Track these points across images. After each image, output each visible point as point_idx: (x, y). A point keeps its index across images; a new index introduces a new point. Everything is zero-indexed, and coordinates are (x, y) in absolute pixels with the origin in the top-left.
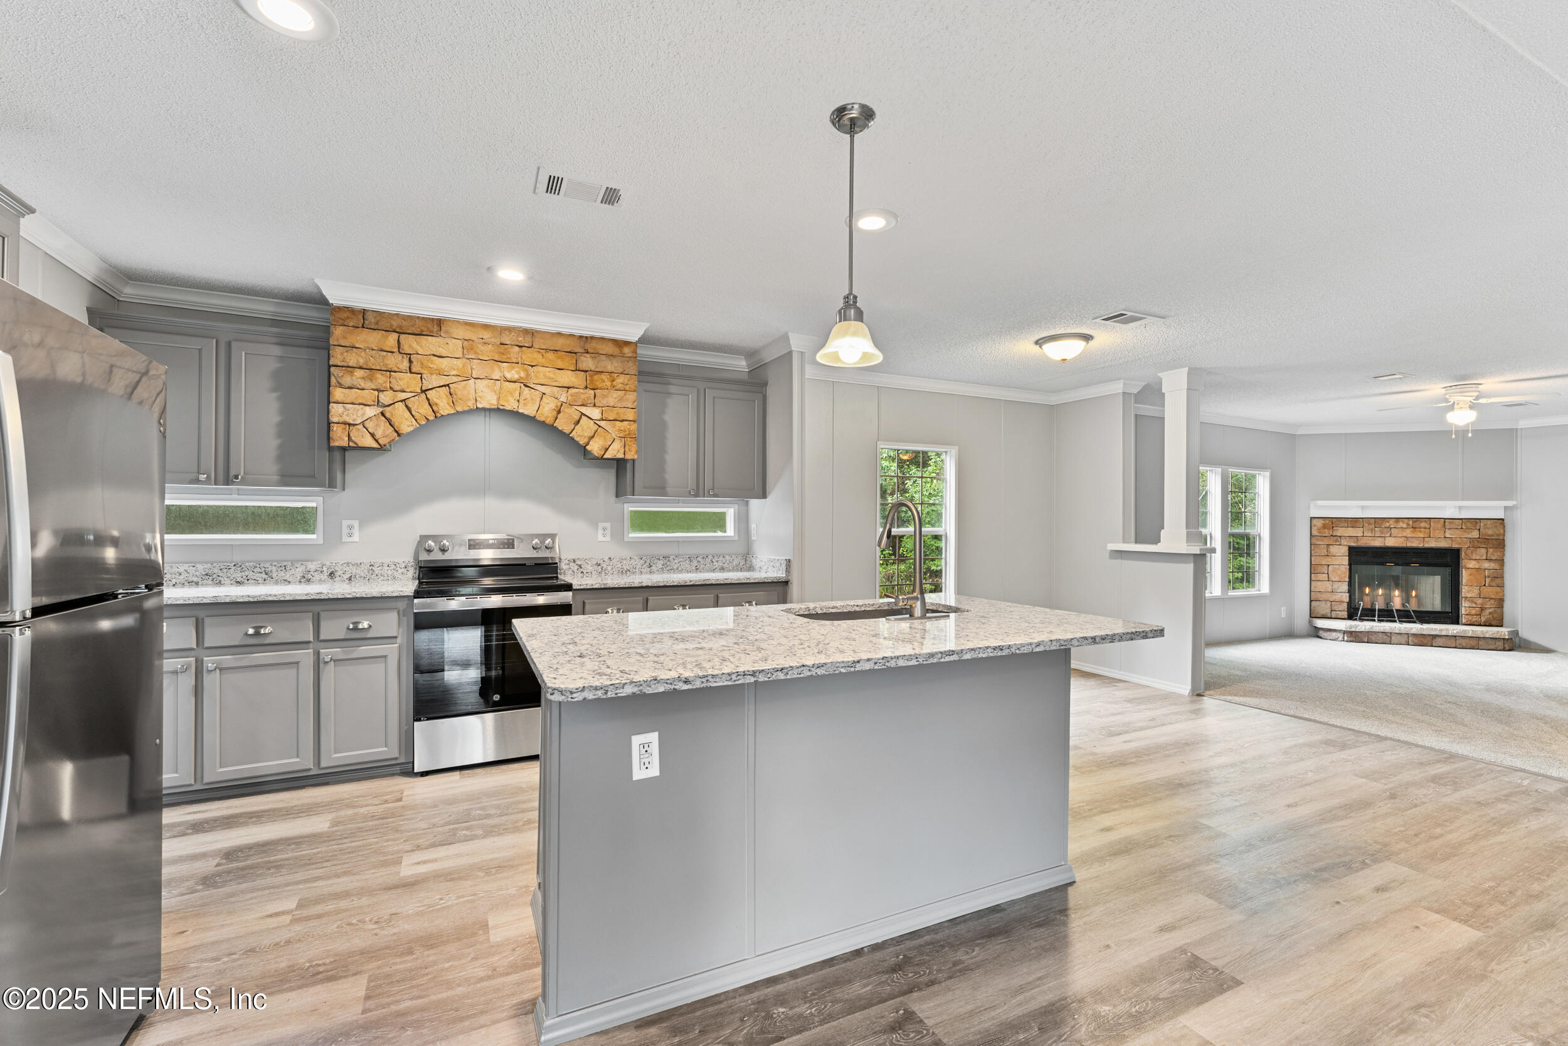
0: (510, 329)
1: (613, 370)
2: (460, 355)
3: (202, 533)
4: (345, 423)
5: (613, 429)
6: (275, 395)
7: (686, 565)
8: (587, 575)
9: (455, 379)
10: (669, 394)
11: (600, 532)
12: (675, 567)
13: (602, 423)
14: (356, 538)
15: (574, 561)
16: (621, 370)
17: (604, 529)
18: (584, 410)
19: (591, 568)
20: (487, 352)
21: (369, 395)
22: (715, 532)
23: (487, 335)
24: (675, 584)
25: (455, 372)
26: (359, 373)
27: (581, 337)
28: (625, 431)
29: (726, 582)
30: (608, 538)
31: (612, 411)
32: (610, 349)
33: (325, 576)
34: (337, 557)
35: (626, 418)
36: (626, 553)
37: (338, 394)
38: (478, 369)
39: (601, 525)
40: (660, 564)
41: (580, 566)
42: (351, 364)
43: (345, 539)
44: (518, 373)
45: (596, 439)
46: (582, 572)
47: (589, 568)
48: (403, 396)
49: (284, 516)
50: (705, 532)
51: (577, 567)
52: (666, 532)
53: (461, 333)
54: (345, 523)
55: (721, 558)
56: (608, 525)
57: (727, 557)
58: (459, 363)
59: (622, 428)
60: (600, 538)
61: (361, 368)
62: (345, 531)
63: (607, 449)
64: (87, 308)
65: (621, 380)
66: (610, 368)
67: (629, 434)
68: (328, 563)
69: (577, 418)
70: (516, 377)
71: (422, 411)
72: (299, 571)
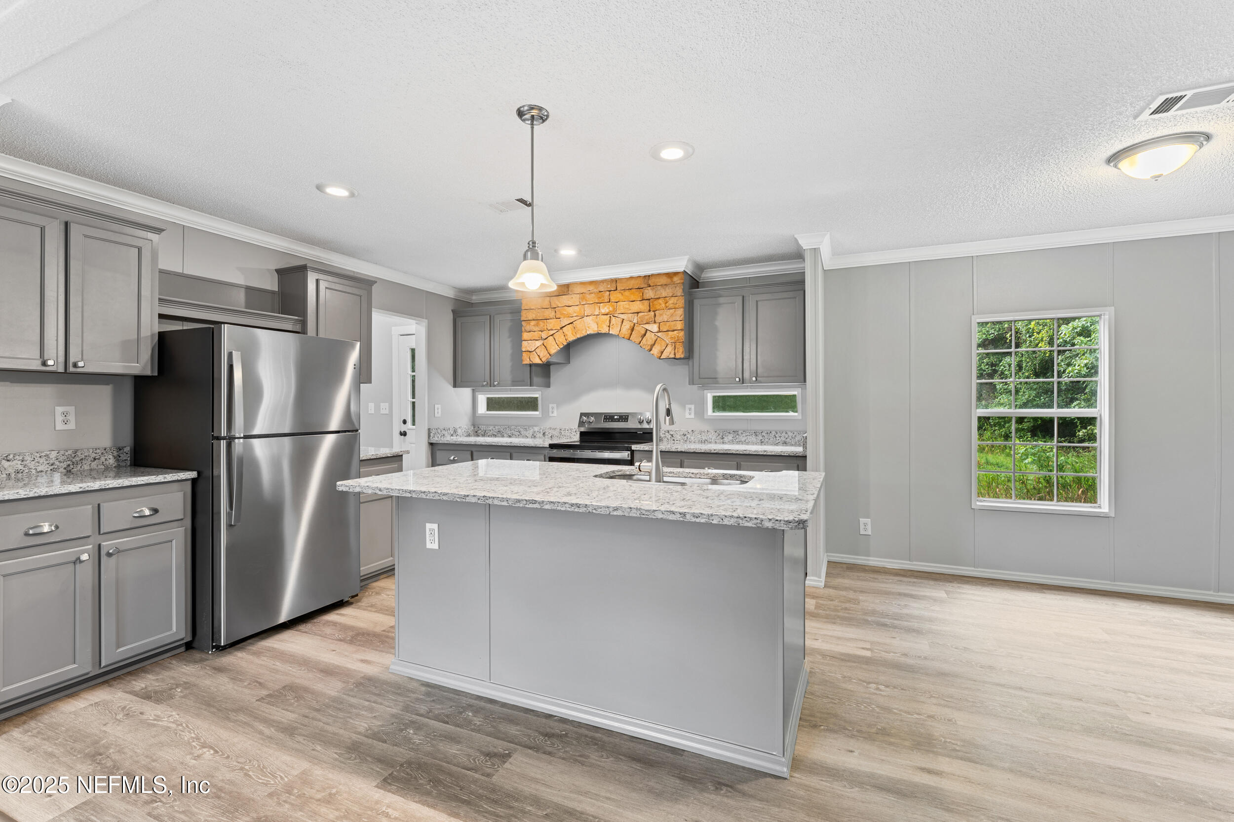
0: (603, 281)
1: (666, 295)
2: (578, 303)
3: (503, 411)
4: (528, 351)
5: (667, 338)
6: (510, 339)
7: (753, 438)
8: (677, 442)
9: (576, 318)
10: (719, 304)
11: (687, 411)
12: (743, 440)
13: (659, 334)
14: (555, 414)
15: (668, 432)
16: (671, 295)
17: (690, 409)
18: (647, 326)
19: (680, 437)
20: (592, 298)
21: (536, 335)
22: (787, 412)
23: (591, 288)
24: (703, 451)
25: (575, 315)
26: (533, 323)
27: (645, 276)
28: (675, 338)
29: (745, 452)
30: (692, 416)
31: (665, 325)
32: (664, 280)
33: (541, 435)
34: (547, 425)
35: (675, 328)
36: (705, 427)
37: (525, 336)
38: (588, 310)
39: (688, 406)
40: (730, 437)
41: (672, 435)
42: (529, 319)
43: (551, 414)
44: (608, 308)
45: (656, 346)
46: (674, 440)
47: (679, 437)
48: (552, 332)
49: (531, 402)
50: (778, 412)
51: (670, 436)
52: (744, 412)
53: (579, 290)
54: (551, 406)
56: (693, 407)
57: (790, 434)
58: (576, 308)
59: (673, 336)
60: (688, 416)
61: (534, 320)
62: (550, 410)
63: (662, 353)
64: (452, 310)
65: (671, 301)
66: (664, 295)
67: (678, 340)
68: (542, 428)
69: (643, 332)
70: (607, 311)
71: (560, 340)
72: (531, 432)
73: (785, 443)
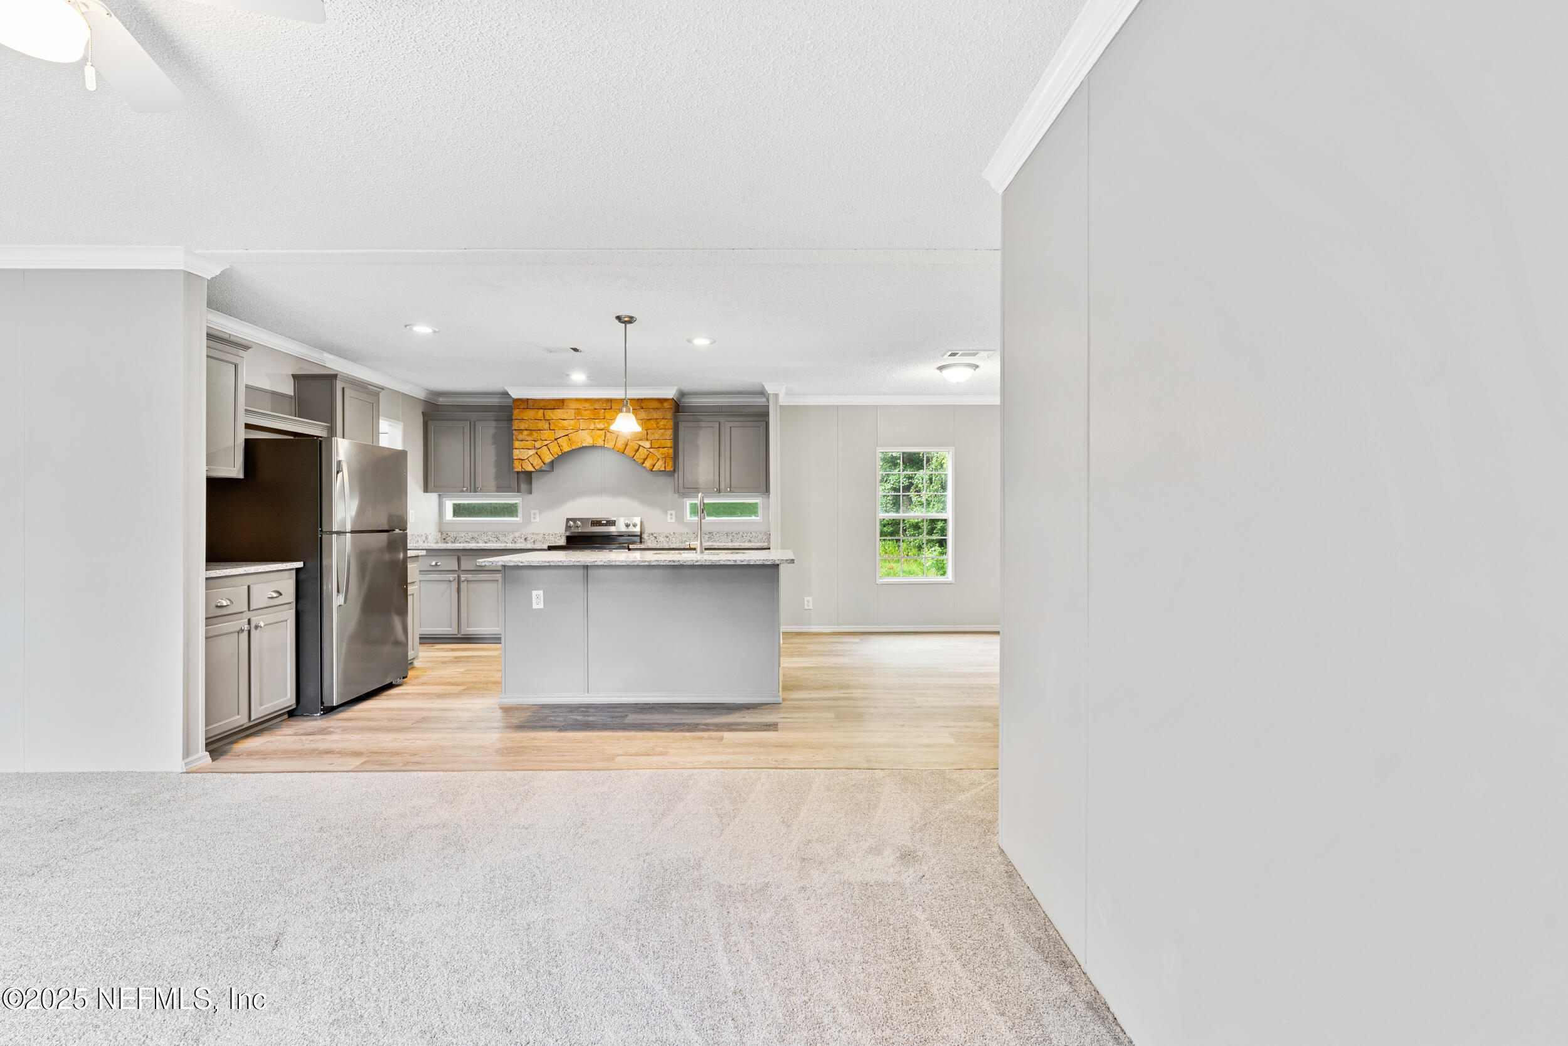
0: (598, 400)
1: (658, 418)
2: (574, 418)
4: (520, 459)
5: (658, 453)
6: (493, 447)
7: (725, 538)
8: (660, 543)
9: (571, 431)
10: (700, 427)
11: (668, 516)
12: (717, 539)
13: (651, 450)
14: (537, 520)
15: (652, 535)
16: (662, 417)
17: (671, 515)
18: (641, 443)
19: (662, 539)
20: (587, 414)
21: (530, 444)
22: (751, 517)
23: (587, 405)
25: (571, 428)
26: (525, 433)
27: (638, 399)
28: (665, 454)
30: (674, 520)
31: (657, 442)
32: (655, 405)
33: (523, 540)
34: (529, 530)
35: (665, 446)
36: (684, 530)
37: (517, 444)
38: (583, 425)
39: (668, 511)
40: (706, 538)
41: (656, 537)
42: (522, 428)
43: (532, 519)
44: (604, 424)
45: (648, 459)
46: (657, 541)
48: (546, 443)
49: (503, 508)
50: (743, 516)
51: (654, 538)
52: (716, 517)
53: (574, 405)
54: (531, 511)
55: (749, 534)
56: (673, 512)
57: (754, 534)
58: (572, 422)
59: (664, 452)
60: (670, 520)
61: (526, 430)
62: (532, 516)
63: (655, 466)
64: (422, 413)
65: (662, 423)
66: (655, 417)
67: (668, 455)
68: (524, 533)
69: (636, 448)
70: (603, 427)
71: (555, 450)
72: (511, 537)
73: (750, 541)
